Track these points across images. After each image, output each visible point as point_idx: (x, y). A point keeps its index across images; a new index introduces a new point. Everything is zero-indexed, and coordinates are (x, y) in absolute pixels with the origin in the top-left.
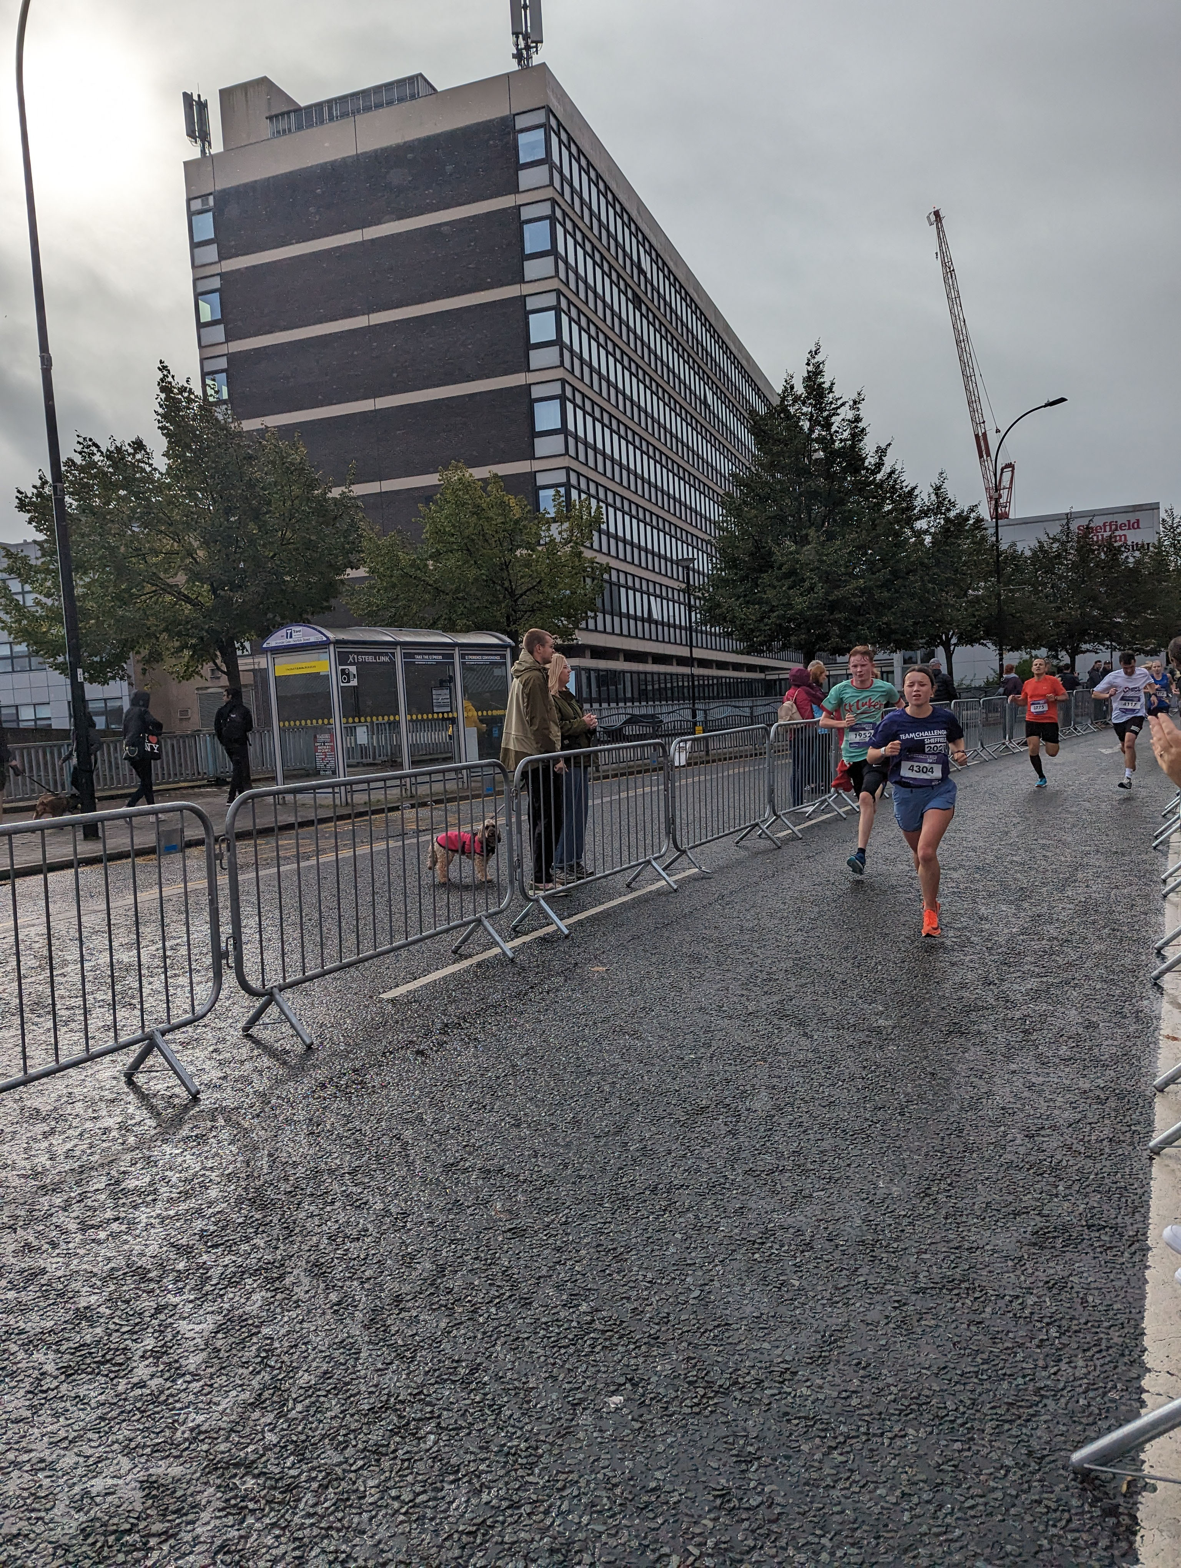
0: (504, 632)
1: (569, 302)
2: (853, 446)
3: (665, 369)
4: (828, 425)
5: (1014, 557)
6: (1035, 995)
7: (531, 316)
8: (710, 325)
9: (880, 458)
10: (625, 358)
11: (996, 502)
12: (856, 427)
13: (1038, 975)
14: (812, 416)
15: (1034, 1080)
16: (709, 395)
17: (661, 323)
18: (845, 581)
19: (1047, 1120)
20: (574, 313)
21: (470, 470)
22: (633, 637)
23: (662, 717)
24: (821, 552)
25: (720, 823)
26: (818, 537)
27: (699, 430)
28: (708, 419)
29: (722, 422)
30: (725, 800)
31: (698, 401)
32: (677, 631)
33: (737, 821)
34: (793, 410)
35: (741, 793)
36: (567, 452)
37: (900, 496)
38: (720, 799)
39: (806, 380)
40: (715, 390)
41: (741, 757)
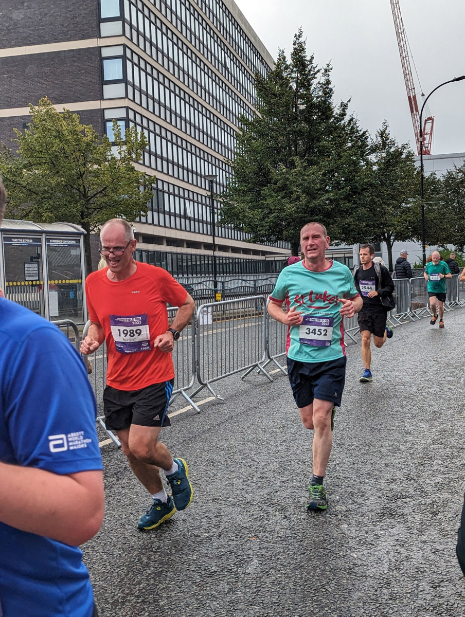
0: (80, 223)
2: (325, 102)
4: (308, 87)
5: (434, 182)
6: (440, 487)
8: (229, 12)
9: (343, 110)
10: (169, 32)
11: (422, 145)
12: (327, 88)
13: (443, 473)
14: (298, 79)
15: (438, 547)
16: (228, 60)
18: (319, 194)
19: (446, 575)
21: (55, 106)
22: (173, 229)
23: (193, 286)
24: (303, 173)
25: (232, 363)
26: (302, 163)
27: (221, 85)
28: (227, 78)
29: (237, 80)
30: (235, 347)
31: (220, 65)
32: (205, 225)
33: (243, 362)
34: (284, 74)
35: (246, 342)
36: (127, 96)
37: (355, 137)
38: (231, 346)
39: (293, 54)
40: (232, 58)
41: (246, 316)
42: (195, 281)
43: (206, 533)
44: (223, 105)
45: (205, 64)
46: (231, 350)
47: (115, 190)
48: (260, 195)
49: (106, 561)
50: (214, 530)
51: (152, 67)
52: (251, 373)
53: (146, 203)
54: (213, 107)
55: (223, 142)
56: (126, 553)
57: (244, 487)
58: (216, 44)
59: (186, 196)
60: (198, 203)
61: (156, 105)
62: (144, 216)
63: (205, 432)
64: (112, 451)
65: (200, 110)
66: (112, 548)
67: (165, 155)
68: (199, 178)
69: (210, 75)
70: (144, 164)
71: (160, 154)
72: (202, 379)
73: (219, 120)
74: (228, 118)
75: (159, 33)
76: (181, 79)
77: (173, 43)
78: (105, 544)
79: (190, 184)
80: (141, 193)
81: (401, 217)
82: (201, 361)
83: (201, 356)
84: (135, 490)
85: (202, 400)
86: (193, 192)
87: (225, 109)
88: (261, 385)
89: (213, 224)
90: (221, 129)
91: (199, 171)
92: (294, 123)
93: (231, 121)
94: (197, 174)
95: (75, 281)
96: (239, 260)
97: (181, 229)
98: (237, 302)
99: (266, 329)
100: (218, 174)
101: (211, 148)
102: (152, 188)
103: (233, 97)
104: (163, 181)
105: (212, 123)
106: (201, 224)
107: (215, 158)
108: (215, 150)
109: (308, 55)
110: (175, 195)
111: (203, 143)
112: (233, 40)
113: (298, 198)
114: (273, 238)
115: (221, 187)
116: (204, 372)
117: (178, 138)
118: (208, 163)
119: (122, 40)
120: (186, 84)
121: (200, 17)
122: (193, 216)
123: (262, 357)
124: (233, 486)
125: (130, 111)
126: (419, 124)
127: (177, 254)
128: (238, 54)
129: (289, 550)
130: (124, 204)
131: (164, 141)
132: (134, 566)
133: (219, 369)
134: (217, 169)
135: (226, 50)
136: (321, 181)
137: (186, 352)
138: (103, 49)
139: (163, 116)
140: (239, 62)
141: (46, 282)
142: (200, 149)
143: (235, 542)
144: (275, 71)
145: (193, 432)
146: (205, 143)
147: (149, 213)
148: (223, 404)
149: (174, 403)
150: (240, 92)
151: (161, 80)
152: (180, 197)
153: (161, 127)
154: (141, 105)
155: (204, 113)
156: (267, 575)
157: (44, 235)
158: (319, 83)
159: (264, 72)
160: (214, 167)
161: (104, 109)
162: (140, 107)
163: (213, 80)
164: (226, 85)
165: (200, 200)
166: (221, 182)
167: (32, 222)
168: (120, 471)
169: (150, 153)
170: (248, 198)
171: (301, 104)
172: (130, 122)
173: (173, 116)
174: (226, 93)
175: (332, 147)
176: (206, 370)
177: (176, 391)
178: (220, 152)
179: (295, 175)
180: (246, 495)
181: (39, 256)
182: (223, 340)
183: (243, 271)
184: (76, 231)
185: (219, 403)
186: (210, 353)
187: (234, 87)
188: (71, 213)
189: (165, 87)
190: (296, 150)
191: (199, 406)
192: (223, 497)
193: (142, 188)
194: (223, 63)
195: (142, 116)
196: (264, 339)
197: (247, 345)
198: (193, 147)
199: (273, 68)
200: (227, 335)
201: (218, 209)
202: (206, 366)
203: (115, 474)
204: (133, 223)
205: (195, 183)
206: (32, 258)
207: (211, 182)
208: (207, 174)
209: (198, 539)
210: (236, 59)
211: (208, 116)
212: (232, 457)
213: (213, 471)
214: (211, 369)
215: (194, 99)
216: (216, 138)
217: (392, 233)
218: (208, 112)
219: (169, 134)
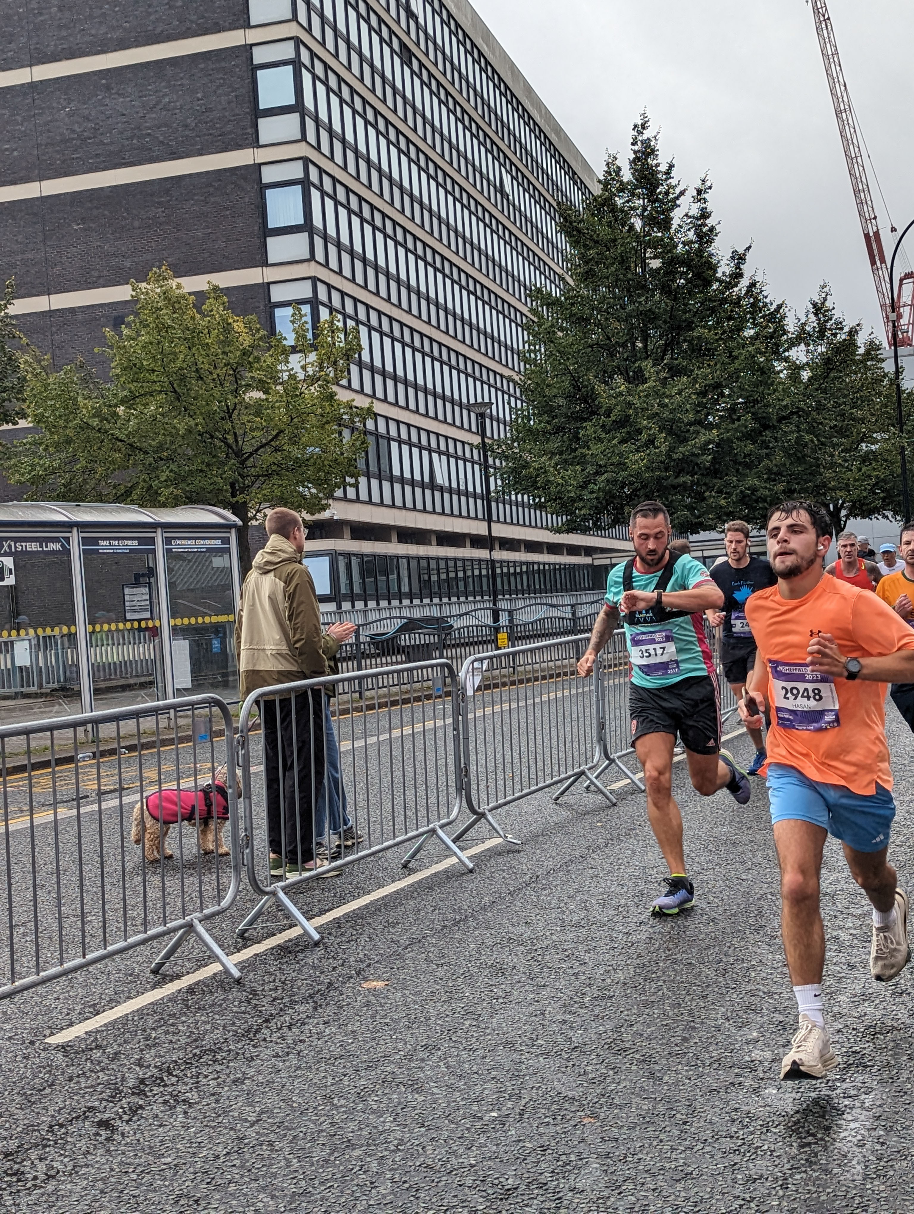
0: (226, 505)
1: (313, 55)
2: (700, 251)
3: (446, 145)
4: (666, 224)
7: (259, 73)
8: (506, 87)
9: (738, 266)
10: (391, 130)
11: (895, 329)
12: (705, 225)
14: (645, 209)
16: (507, 179)
17: (439, 84)
18: (694, 432)
20: (319, 69)
21: (179, 280)
22: (409, 509)
23: (452, 621)
24: (661, 392)
25: (533, 770)
26: (657, 373)
27: (494, 227)
28: (506, 213)
29: (526, 217)
30: (539, 738)
31: (492, 188)
32: (471, 500)
33: (556, 768)
34: (619, 201)
35: (561, 727)
36: (312, 257)
37: (763, 317)
38: (531, 736)
39: (634, 162)
40: (514, 173)
41: (558, 675)
42: (455, 610)
43: (492, 1110)
44: (500, 266)
45: (462, 189)
46: (532, 745)
47: (294, 440)
48: (579, 439)
49: (296, 1171)
50: (509, 1105)
51: (361, 199)
52: (572, 788)
53: (355, 460)
54: (480, 270)
55: (502, 338)
56: (336, 1155)
57: (567, 1017)
58: (482, 149)
59: (434, 445)
60: (457, 458)
61: (371, 272)
62: (351, 485)
63: (484, 908)
64: (302, 951)
65: (456, 277)
66: (309, 1145)
67: (389, 368)
68: (457, 409)
69: (473, 209)
70: (349, 387)
71: (380, 366)
72: (475, 803)
73: (492, 296)
74: (511, 291)
75: (372, 131)
76: (418, 220)
77: (400, 151)
78: (294, 1137)
79: (440, 421)
80: (345, 441)
81: (860, 470)
82: (473, 768)
83: (472, 757)
84: (350, 1027)
85: (477, 844)
86: (447, 438)
87: (504, 274)
88: (594, 812)
89: (487, 498)
90: (498, 312)
91: (456, 397)
92: (639, 296)
93: (517, 296)
94: (452, 402)
95: (223, 618)
96: (541, 567)
97: (424, 511)
98: (538, 648)
99: (598, 700)
100: (493, 400)
101: (479, 351)
102: (366, 432)
103: (520, 250)
104: (387, 418)
105: (480, 303)
106: (463, 499)
107: (488, 369)
108: (486, 355)
109: (662, 162)
110: (411, 445)
111: (464, 342)
112: (515, 140)
113: (651, 442)
114: (606, 519)
115: (502, 426)
116: (478, 790)
117: (415, 333)
118: (475, 379)
119: (302, 150)
120: (427, 227)
121: (450, 99)
122: (447, 484)
123: (593, 756)
124: (543, 1014)
125: (320, 286)
126: (888, 286)
127: (418, 558)
128: (527, 167)
129: (661, 1141)
130: (315, 464)
131: (387, 341)
132: (353, 1180)
133: (509, 783)
134: (493, 390)
135: (502, 160)
136: (698, 405)
137: (441, 750)
138: (264, 169)
139: (383, 293)
140: (529, 182)
141: (165, 623)
142: (457, 353)
143: (552, 1129)
144: (600, 197)
145: (460, 909)
146: (468, 341)
147: (363, 480)
148: (519, 852)
149: (422, 852)
150: (532, 240)
151: (378, 222)
152: (421, 448)
153: (380, 313)
154: (340, 273)
155: (464, 283)
156: (619, 1194)
157: (159, 531)
158: (686, 215)
159: (577, 198)
160: (486, 387)
161: (269, 284)
162: (339, 278)
163: (478, 219)
164: (504, 227)
165: (460, 453)
166: (501, 416)
167: (135, 507)
168: (319, 991)
169: (360, 364)
170: (554, 445)
171: (651, 258)
172: (321, 308)
173: (404, 291)
174: (505, 242)
175: (717, 340)
176: (482, 786)
177: (425, 829)
178: (497, 358)
179: (646, 396)
180: (571, 1034)
181: (152, 572)
182: (515, 726)
183: (548, 587)
184: (222, 521)
185: (510, 850)
186: (490, 751)
187: (521, 230)
188: (212, 487)
189: (386, 236)
190: (646, 346)
191: (470, 858)
192: (525, 1039)
193: (346, 433)
194: (498, 184)
195: (343, 294)
196: (594, 721)
197: (561, 734)
198: (444, 351)
199: (597, 190)
200: (523, 714)
201: (495, 469)
202: (482, 777)
203: (310, 996)
204: (330, 502)
205: (450, 420)
206: (137, 577)
207: (481, 416)
208: (472, 401)
209: (478, 1125)
210: (523, 176)
211: (471, 288)
212: (540, 958)
213: (503, 986)
214: (492, 785)
215: (443, 258)
216: (489, 330)
217: (843, 503)
218: (471, 281)
219: (396, 326)
